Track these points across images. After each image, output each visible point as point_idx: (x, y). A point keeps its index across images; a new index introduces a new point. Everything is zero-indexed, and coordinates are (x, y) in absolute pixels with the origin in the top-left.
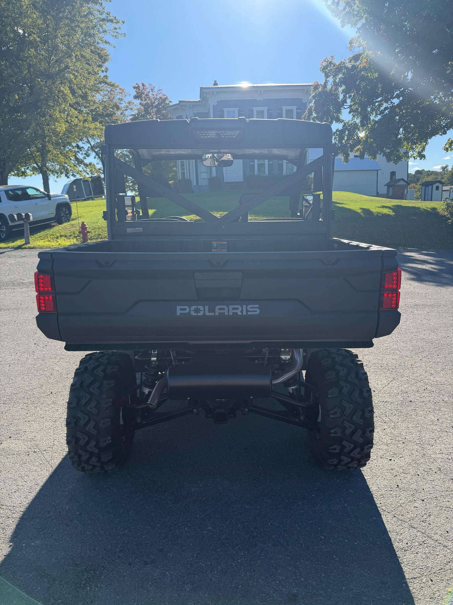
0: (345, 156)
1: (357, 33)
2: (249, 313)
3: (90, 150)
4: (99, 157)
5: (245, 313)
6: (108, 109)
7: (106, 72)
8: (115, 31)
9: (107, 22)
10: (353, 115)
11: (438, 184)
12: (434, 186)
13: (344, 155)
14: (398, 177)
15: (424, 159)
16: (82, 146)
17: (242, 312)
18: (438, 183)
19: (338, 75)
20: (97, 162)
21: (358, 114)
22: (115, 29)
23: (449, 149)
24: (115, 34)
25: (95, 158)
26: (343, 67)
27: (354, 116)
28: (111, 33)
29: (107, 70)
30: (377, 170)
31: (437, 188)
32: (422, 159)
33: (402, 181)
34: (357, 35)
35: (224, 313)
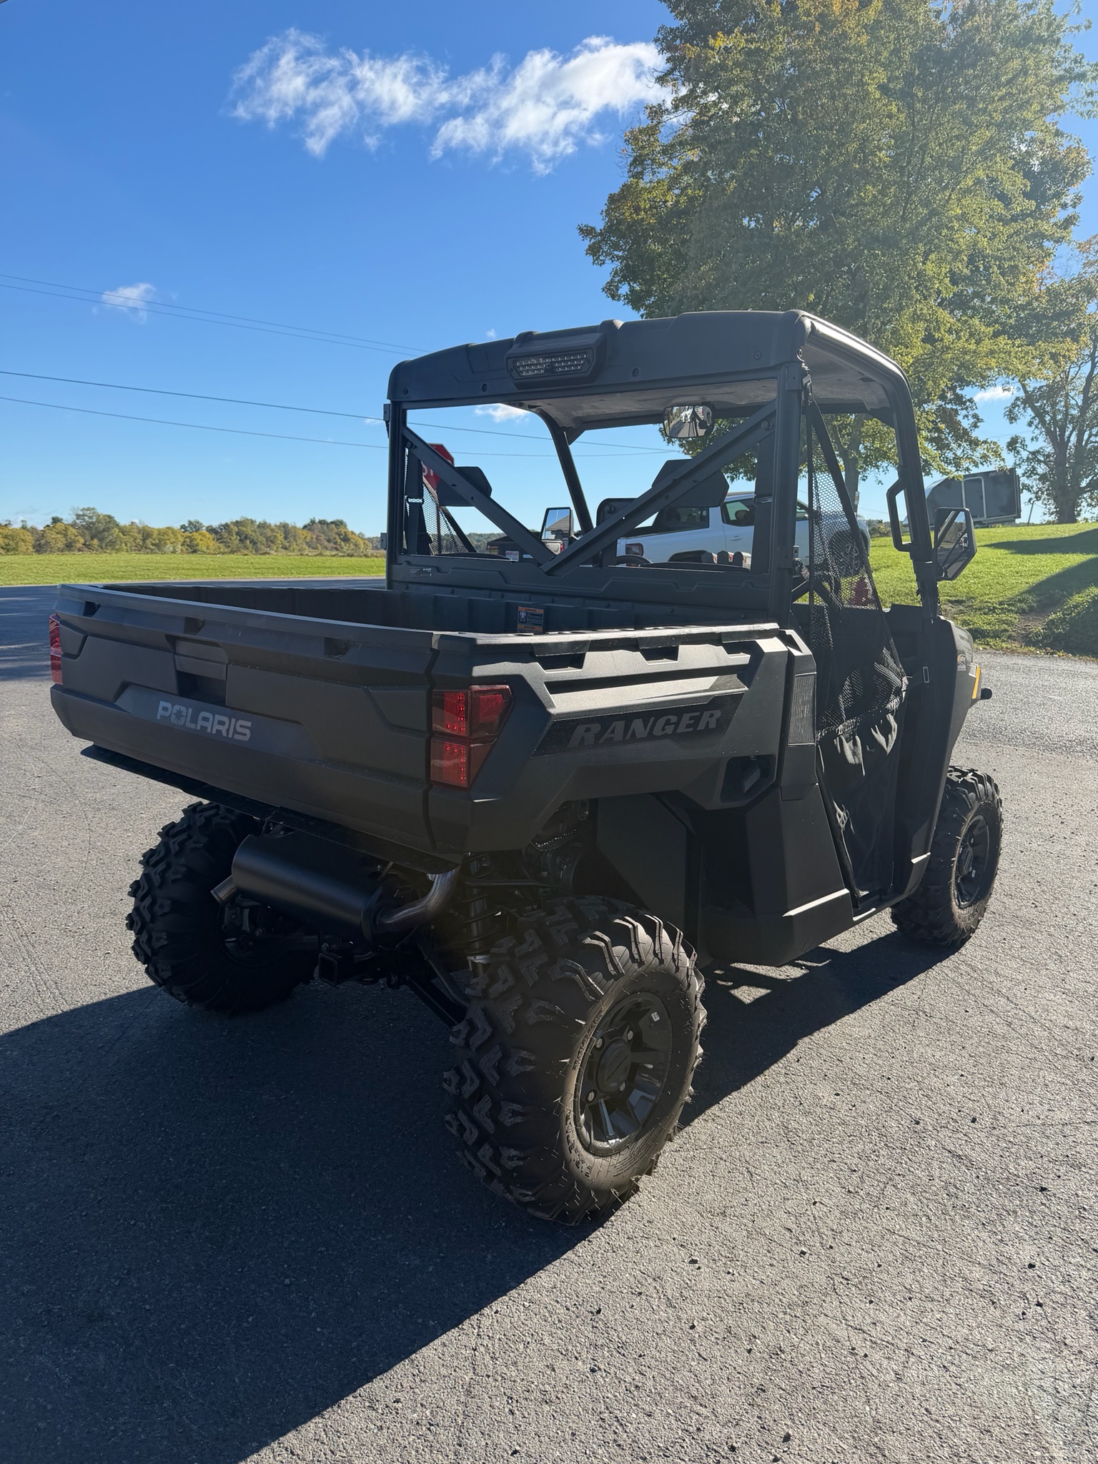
2: (236, 737)
3: (1019, 406)
4: (1043, 422)
5: (230, 736)
6: (1062, 301)
7: (1074, 207)
8: (1090, 99)
9: (1069, 83)
16: (968, 398)
17: (228, 730)
20: (1035, 435)
22: (1088, 96)
24: (1089, 107)
25: (1030, 424)
28: (1079, 107)
29: (1078, 199)
35: (206, 728)
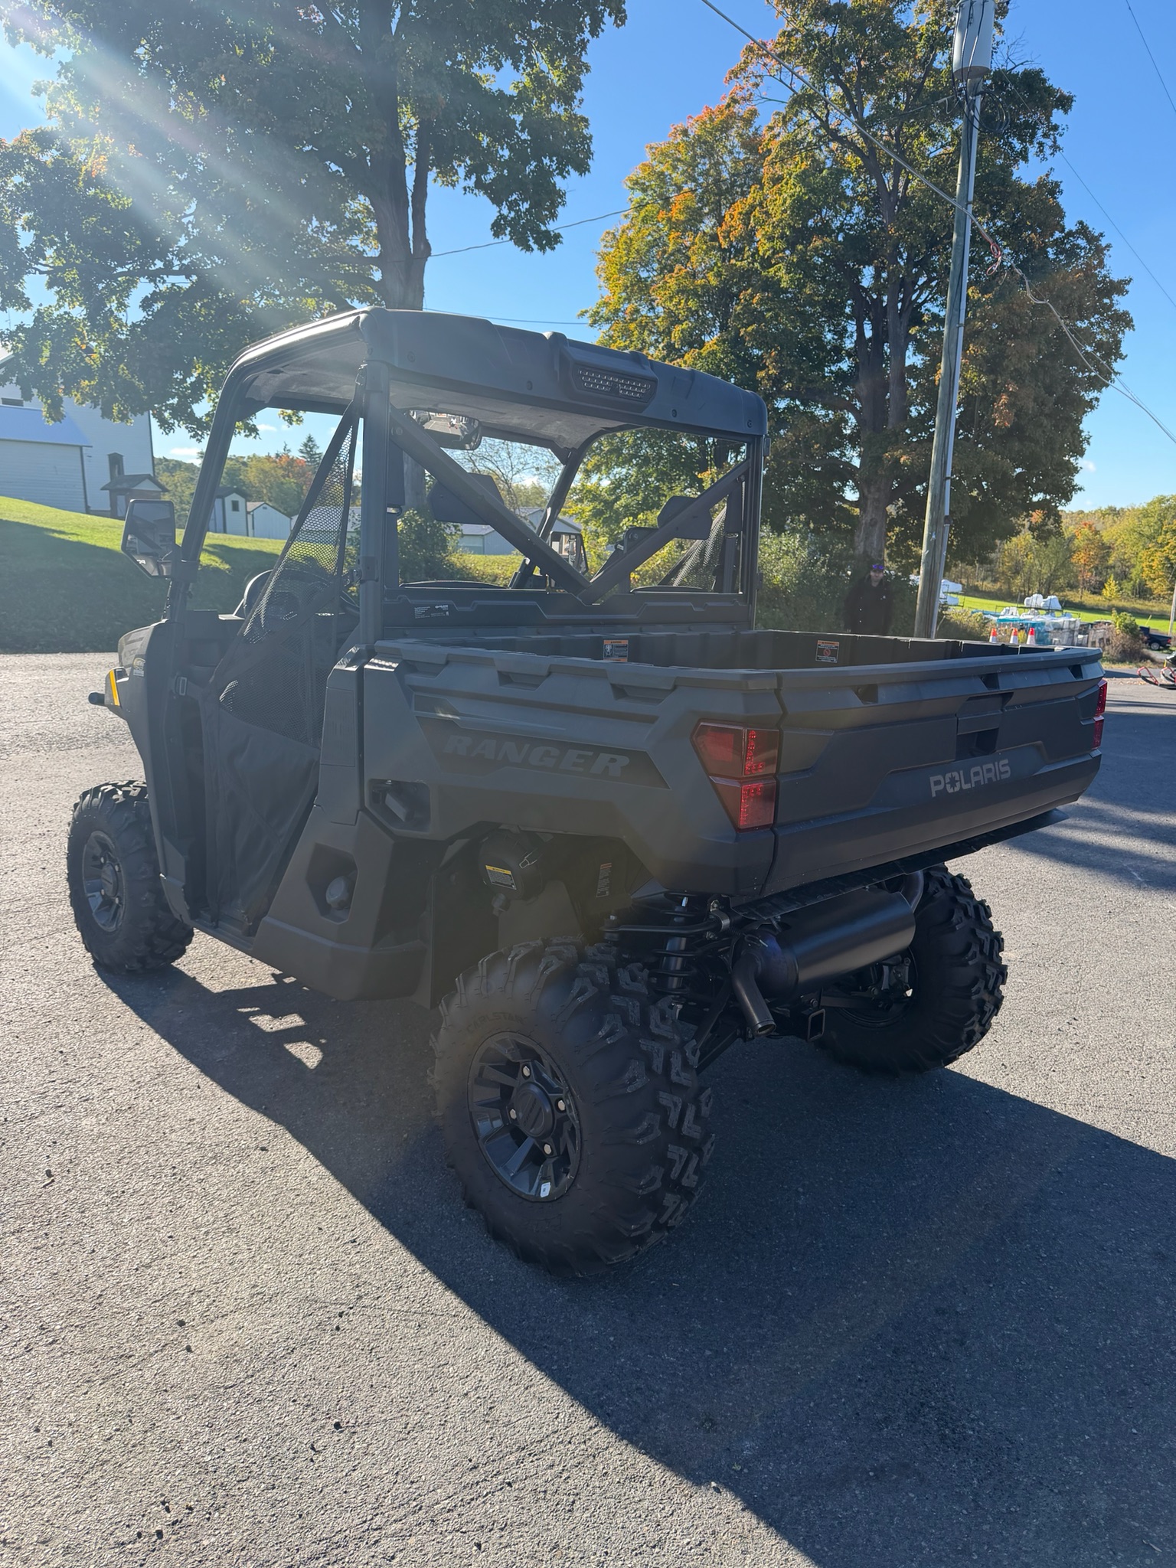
0: (49, 401)
1: (60, 76)
10: (58, 292)
11: (235, 497)
12: (229, 500)
13: (47, 399)
14: (129, 470)
15: (255, 437)
18: (234, 494)
19: (12, 175)
21: (72, 295)
23: (294, 419)
26: (25, 157)
27: (62, 298)
30: (81, 448)
31: (235, 506)
32: (251, 437)
33: (147, 481)
34: (59, 81)
